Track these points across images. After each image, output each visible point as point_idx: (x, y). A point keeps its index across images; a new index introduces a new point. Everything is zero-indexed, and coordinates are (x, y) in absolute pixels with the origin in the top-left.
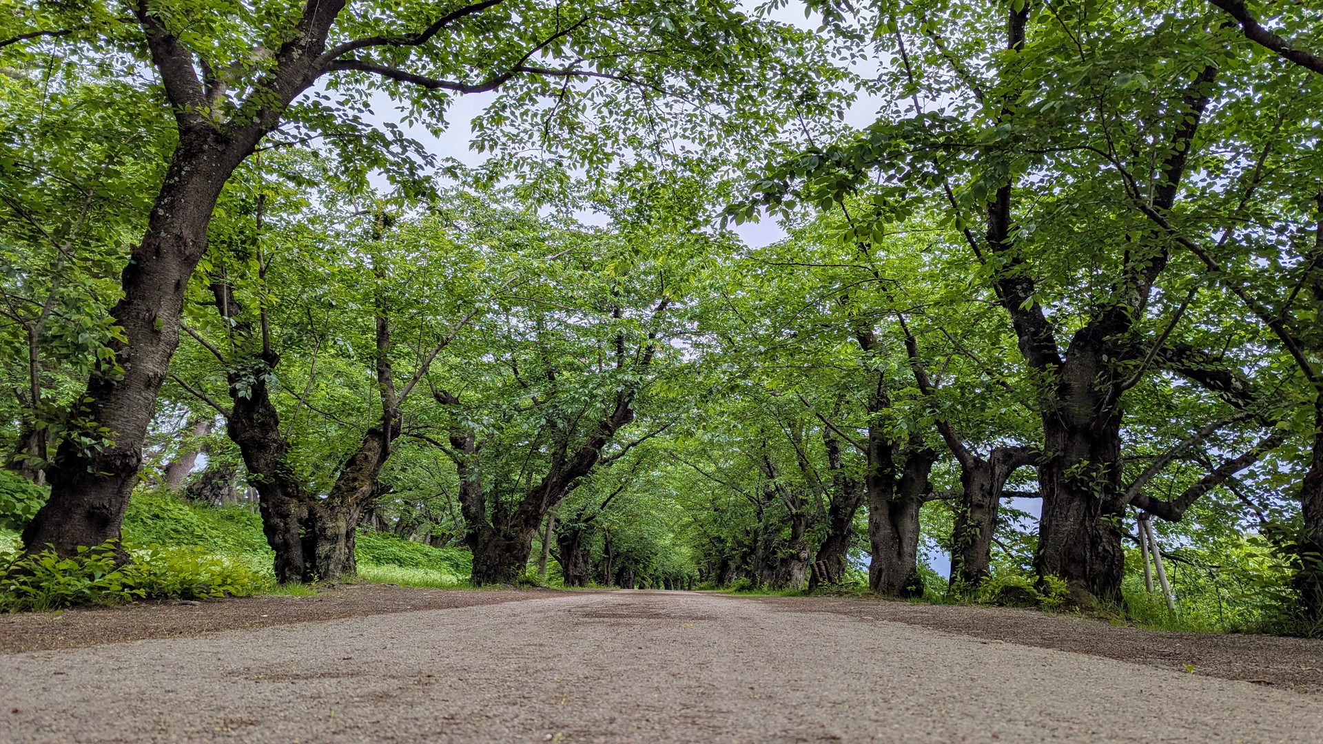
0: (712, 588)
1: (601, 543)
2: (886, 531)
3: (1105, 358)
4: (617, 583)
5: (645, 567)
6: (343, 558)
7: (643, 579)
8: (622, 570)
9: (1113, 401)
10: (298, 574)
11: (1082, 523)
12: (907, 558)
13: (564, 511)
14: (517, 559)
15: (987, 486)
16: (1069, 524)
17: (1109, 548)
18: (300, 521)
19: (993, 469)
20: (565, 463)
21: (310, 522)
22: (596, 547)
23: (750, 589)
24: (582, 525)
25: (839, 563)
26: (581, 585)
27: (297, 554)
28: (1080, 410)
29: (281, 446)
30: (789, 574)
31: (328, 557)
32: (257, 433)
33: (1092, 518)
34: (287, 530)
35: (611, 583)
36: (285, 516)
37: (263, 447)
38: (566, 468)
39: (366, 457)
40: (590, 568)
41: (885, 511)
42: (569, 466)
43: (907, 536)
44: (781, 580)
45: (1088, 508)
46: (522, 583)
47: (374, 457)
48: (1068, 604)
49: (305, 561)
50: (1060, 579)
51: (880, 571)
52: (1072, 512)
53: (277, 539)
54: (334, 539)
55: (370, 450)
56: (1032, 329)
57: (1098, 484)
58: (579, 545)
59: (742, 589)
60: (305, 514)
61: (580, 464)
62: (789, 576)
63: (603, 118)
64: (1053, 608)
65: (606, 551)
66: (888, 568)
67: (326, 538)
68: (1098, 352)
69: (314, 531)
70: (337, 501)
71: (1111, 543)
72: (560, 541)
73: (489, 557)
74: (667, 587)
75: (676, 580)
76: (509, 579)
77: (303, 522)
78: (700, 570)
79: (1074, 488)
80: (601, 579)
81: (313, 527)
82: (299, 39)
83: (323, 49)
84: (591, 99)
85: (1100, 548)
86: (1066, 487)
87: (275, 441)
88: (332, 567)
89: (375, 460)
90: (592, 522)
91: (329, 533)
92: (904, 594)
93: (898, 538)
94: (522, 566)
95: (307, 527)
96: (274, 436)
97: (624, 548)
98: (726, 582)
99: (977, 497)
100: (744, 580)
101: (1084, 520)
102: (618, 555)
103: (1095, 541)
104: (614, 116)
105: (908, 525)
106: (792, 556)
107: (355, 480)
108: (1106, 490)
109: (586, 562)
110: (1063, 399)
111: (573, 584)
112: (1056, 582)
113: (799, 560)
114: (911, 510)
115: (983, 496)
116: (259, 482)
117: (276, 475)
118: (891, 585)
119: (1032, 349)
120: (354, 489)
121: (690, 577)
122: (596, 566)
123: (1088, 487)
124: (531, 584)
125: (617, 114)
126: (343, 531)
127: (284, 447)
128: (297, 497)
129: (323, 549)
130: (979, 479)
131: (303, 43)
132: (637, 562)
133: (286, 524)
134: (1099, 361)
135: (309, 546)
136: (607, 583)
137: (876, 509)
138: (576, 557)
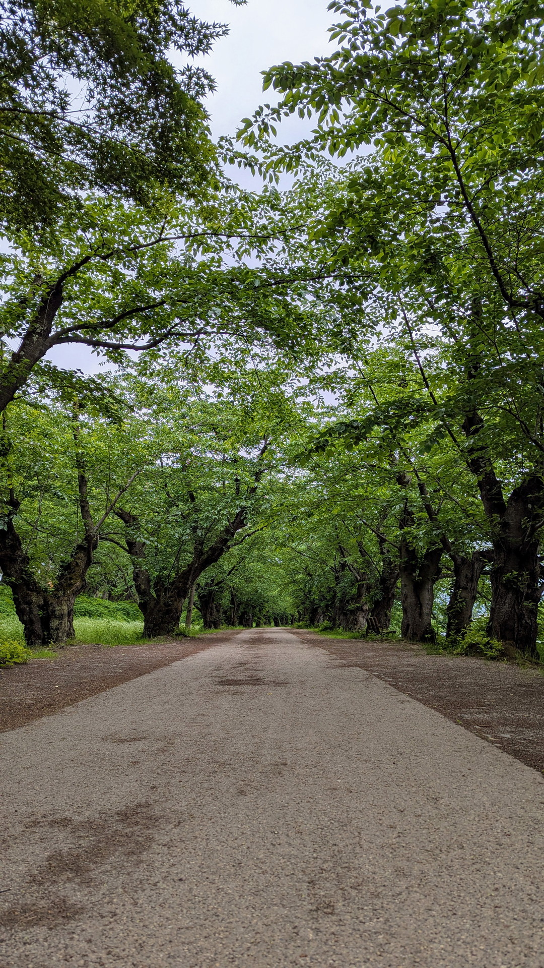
0: (306, 627)
1: (229, 597)
2: (411, 600)
3: (530, 506)
4: (241, 623)
5: (260, 611)
6: (67, 629)
7: (259, 618)
8: (244, 613)
9: (531, 534)
10: (39, 639)
11: (513, 607)
12: (425, 617)
13: (202, 579)
14: (173, 619)
15: (470, 576)
16: (506, 608)
17: (528, 621)
18: (39, 606)
19: (473, 565)
20: (203, 554)
21: (45, 606)
22: (225, 601)
23: (331, 629)
24: (216, 588)
25: (386, 615)
26: (216, 627)
27: (38, 627)
28: (514, 539)
29: (24, 559)
30: (356, 620)
31: (57, 629)
32: (9, 552)
33: (519, 604)
34: (31, 612)
35: (236, 623)
36: (29, 603)
37: (13, 560)
38: (205, 557)
39: (77, 564)
40: (222, 615)
41: (411, 587)
42: (206, 556)
43: (426, 602)
44: (350, 624)
45: (517, 598)
46: (177, 635)
47: (82, 564)
48: (503, 655)
49: (43, 631)
50: (498, 641)
51: (408, 625)
52: (508, 600)
53: (25, 618)
54: (61, 617)
55: (79, 559)
56: (488, 487)
57: (522, 584)
58: (213, 600)
59: (325, 629)
60: (42, 602)
61: (213, 555)
62: (356, 621)
63: (222, 354)
64: (493, 658)
65: (232, 602)
66: (413, 623)
67: (56, 617)
68: (526, 502)
69: (48, 612)
70: (61, 593)
71: (529, 618)
72: (199, 597)
73: (155, 618)
74: (277, 625)
75: (282, 618)
76: (168, 632)
77: (41, 607)
78: (298, 612)
79: (510, 586)
80: (230, 622)
81: (47, 610)
82: (36, 328)
83: (50, 332)
84: (214, 342)
85: (524, 622)
86: (505, 586)
87: (20, 556)
88: (60, 635)
89: (83, 565)
90: (222, 585)
91: (57, 613)
92: (423, 640)
93: (419, 604)
94: (177, 623)
95: (44, 611)
96: (19, 553)
97: (245, 598)
98: (316, 623)
99: (463, 582)
100: (326, 623)
101: (514, 605)
102: (241, 603)
103: (520, 617)
104: (229, 351)
105: (426, 595)
106: (358, 609)
107: (71, 579)
108: (529, 586)
109: (218, 611)
110: (504, 531)
111: (210, 627)
112: (497, 644)
113: (363, 610)
114: (428, 586)
115: (467, 582)
116: (12, 582)
117: (22, 578)
118: (415, 634)
119: (488, 500)
120: (71, 585)
121: (292, 616)
122: (225, 612)
123: (517, 586)
124: (183, 635)
125: (230, 350)
126: (66, 612)
127: (26, 560)
128: (35, 591)
129: (54, 623)
130: (465, 571)
131: (39, 331)
132: (254, 608)
133: (30, 608)
134: (526, 508)
135: (46, 622)
136: (233, 625)
137: (405, 585)
138: (212, 609)
